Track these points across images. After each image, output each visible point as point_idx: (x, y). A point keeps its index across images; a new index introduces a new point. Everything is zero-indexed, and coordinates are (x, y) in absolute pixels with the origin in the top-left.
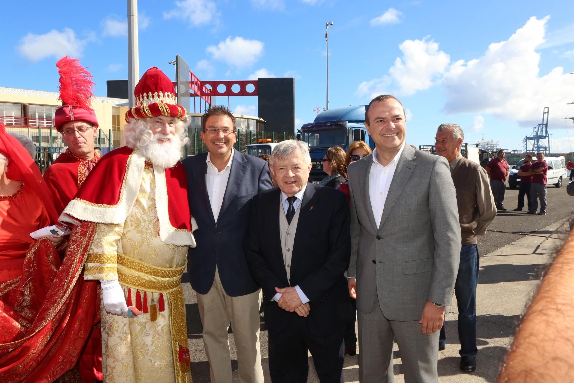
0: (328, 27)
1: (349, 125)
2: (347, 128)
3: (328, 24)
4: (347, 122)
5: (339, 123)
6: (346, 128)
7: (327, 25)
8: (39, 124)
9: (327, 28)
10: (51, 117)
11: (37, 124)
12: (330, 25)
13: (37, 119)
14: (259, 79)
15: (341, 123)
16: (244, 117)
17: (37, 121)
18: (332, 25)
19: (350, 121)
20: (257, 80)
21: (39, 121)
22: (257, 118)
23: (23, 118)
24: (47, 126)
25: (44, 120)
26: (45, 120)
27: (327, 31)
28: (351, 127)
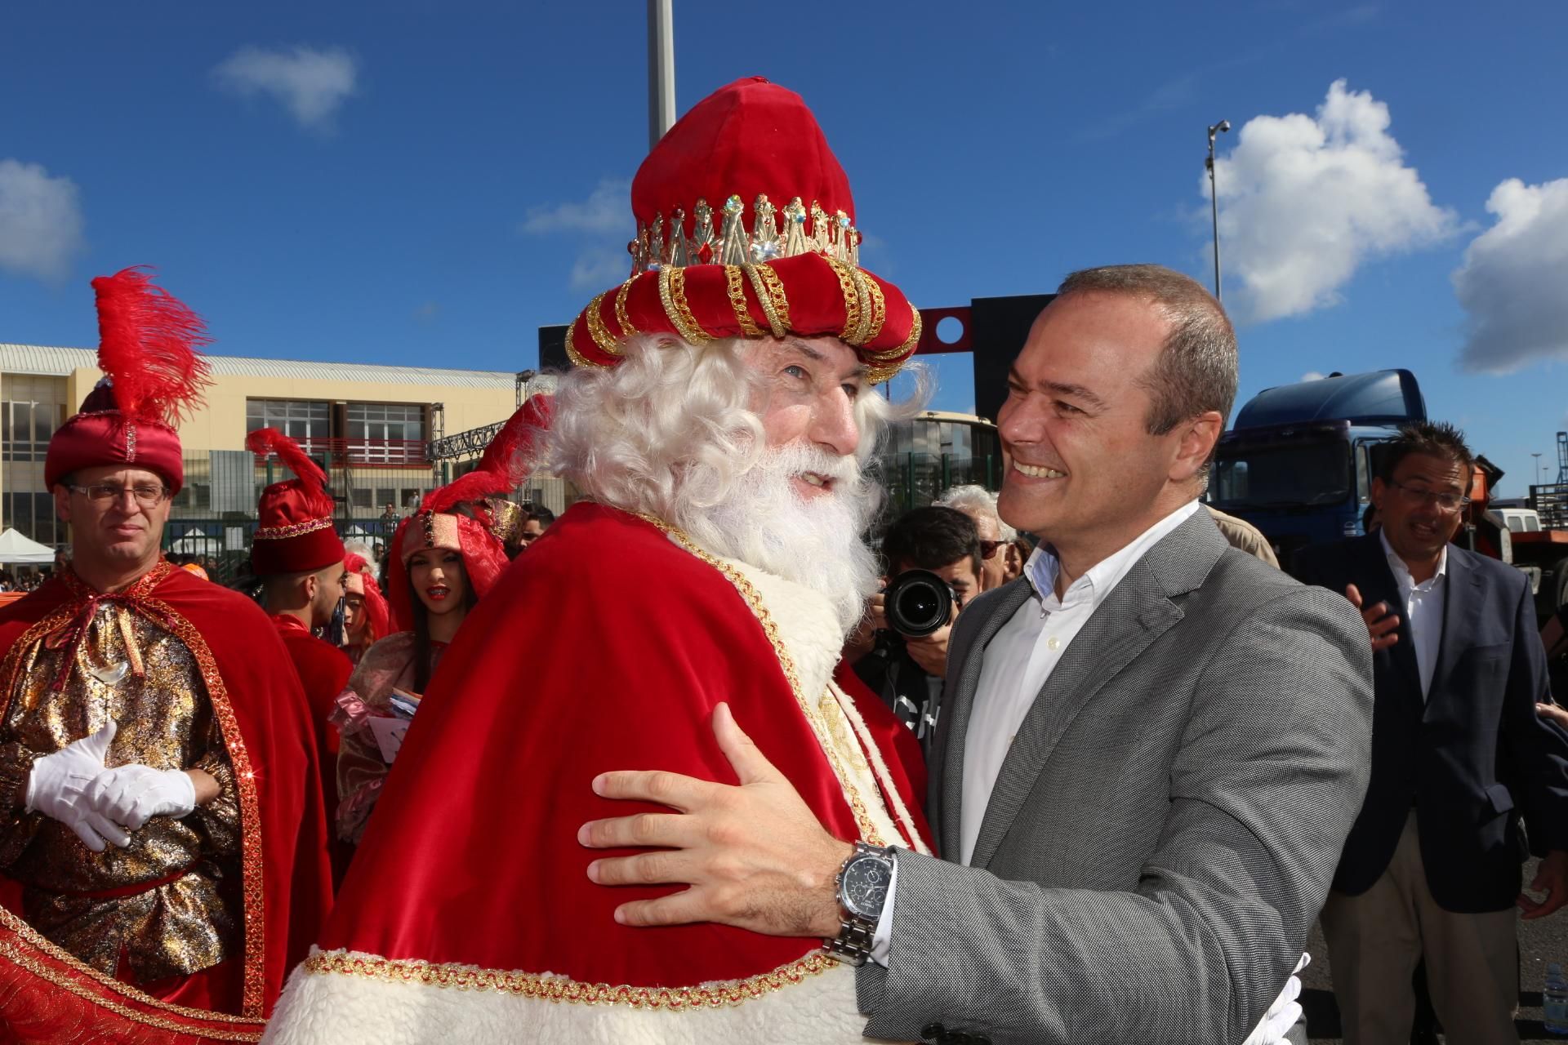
0: (1213, 138)
1: (1355, 431)
2: (1351, 442)
3: (1212, 128)
4: (1349, 422)
5: (1324, 428)
6: (1347, 442)
7: (1212, 132)
8: (372, 456)
9: (1211, 141)
10: (401, 436)
11: (367, 456)
12: (1219, 131)
13: (367, 443)
14: (974, 301)
15: (1331, 428)
16: (936, 417)
17: (367, 447)
18: (1225, 129)
19: (1357, 421)
20: (969, 304)
21: (372, 448)
22: (975, 419)
23: (332, 442)
24: (391, 459)
25: (383, 445)
26: (386, 443)
27: (1211, 150)
28: (1362, 440)
